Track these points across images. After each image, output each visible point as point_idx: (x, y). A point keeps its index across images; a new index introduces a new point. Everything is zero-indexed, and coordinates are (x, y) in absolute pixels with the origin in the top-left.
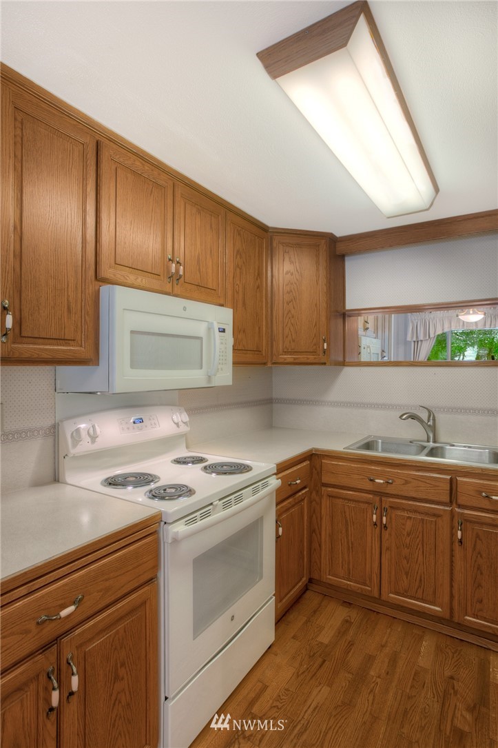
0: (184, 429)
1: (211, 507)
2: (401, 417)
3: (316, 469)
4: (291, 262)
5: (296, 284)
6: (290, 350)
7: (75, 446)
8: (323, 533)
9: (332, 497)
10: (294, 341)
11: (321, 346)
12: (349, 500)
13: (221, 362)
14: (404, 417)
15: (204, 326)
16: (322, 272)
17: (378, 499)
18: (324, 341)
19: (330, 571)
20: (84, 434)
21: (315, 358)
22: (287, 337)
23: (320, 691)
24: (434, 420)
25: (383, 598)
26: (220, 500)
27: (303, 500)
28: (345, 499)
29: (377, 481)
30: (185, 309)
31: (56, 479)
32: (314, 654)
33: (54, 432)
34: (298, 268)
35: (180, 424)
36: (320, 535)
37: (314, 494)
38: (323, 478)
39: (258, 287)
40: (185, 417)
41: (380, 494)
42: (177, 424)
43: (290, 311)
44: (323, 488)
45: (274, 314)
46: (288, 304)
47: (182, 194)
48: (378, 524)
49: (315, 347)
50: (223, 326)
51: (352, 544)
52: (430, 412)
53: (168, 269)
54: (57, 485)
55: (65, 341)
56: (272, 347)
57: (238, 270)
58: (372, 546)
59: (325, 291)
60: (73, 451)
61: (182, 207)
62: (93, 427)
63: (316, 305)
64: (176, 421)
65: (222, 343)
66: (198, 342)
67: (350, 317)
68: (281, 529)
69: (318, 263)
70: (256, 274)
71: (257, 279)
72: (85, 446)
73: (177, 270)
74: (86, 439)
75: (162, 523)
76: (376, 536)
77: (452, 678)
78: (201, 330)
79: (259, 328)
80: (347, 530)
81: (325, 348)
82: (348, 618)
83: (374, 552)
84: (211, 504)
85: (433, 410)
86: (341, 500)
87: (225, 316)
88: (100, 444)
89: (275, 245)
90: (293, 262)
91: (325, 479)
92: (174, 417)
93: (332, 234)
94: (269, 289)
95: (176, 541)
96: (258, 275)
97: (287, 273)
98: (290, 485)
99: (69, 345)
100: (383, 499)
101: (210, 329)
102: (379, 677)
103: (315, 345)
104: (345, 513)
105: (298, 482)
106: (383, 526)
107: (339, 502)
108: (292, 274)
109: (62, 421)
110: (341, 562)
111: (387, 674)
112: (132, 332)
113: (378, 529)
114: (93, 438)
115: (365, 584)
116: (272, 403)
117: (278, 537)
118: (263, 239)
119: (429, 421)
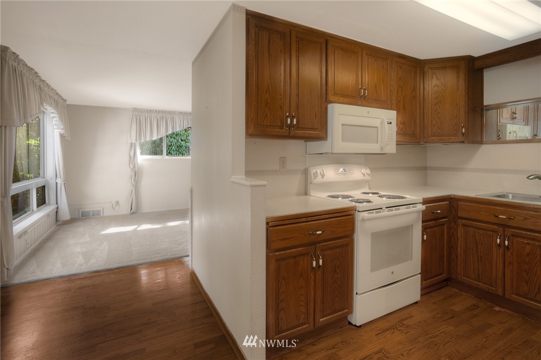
0: (367, 177)
1: (381, 210)
2: (528, 177)
3: (454, 208)
4: (438, 79)
5: (441, 92)
6: (436, 134)
7: (315, 178)
8: (459, 249)
9: (466, 226)
10: (439, 128)
11: (460, 131)
12: (479, 228)
13: (389, 140)
14: (532, 177)
15: (379, 120)
16: (462, 82)
17: (501, 229)
18: (463, 127)
19: (464, 274)
20: (319, 173)
21: (456, 139)
22: (434, 126)
23: (448, 327)
25: (506, 296)
26: (386, 208)
27: (444, 224)
28: (476, 228)
29: (500, 216)
30: (368, 112)
31: (306, 194)
32: (447, 313)
33: (306, 172)
34: (443, 82)
35: (365, 174)
36: (457, 250)
37: (453, 223)
38: (459, 213)
39: (414, 97)
40: (368, 171)
41: (504, 226)
42: (364, 175)
43: (436, 110)
44: (459, 220)
45: (425, 112)
46: (435, 105)
47: (366, 53)
48: (502, 246)
49: (455, 132)
50: (390, 121)
51: (481, 257)
53: (360, 93)
54: (306, 196)
55: (314, 129)
56: (424, 132)
57: (400, 88)
58: (497, 261)
59: (464, 94)
60: (315, 181)
61: (367, 60)
62: (323, 171)
63: (457, 104)
64: (363, 173)
65: (389, 130)
66: (376, 129)
67: (488, 110)
68: (425, 236)
69: (458, 77)
70: (412, 89)
71: (413, 92)
72: (319, 179)
73: (364, 93)
74: (320, 176)
75: (357, 211)
76: (500, 254)
78: (377, 123)
79: (415, 121)
80: (477, 248)
81: (464, 131)
83: (498, 264)
84: (381, 208)
86: (472, 228)
87: (392, 115)
88: (326, 179)
89: (426, 69)
90: (439, 79)
91: (460, 214)
92: (362, 171)
93: (470, 56)
94: (422, 97)
95: (363, 220)
96: (414, 90)
97: (435, 86)
98: (433, 213)
99: (315, 131)
100: (506, 229)
101: (382, 123)
103: (455, 130)
104: (475, 237)
105: (439, 211)
106: (506, 248)
107: (471, 229)
108: (438, 86)
109: (309, 167)
110: (472, 268)
111: (502, 334)
112: (343, 125)
113: (501, 250)
114: (323, 176)
115: (491, 285)
116: (426, 170)
117: (423, 241)
118: (417, 68)
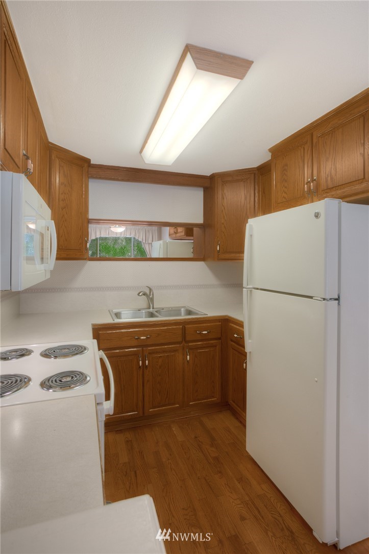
2: (138, 294)
6: (64, 248)
11: (84, 245)
14: (140, 294)
18: (87, 242)
21: (80, 255)
23: (148, 490)
24: (153, 294)
28: (118, 356)
29: (141, 338)
32: (126, 472)
34: (70, 181)
43: (63, 215)
48: (142, 367)
49: (80, 246)
52: (150, 289)
58: (138, 383)
63: (81, 213)
69: (82, 180)
76: (140, 375)
77: (196, 437)
81: (88, 246)
82: (127, 439)
83: (139, 387)
85: (153, 288)
86: (115, 358)
90: (66, 176)
91: (102, 346)
97: (62, 183)
100: (144, 349)
102: (169, 459)
103: (80, 244)
106: (145, 367)
111: (170, 455)
113: (142, 370)
115: (133, 411)
119: (150, 295)
